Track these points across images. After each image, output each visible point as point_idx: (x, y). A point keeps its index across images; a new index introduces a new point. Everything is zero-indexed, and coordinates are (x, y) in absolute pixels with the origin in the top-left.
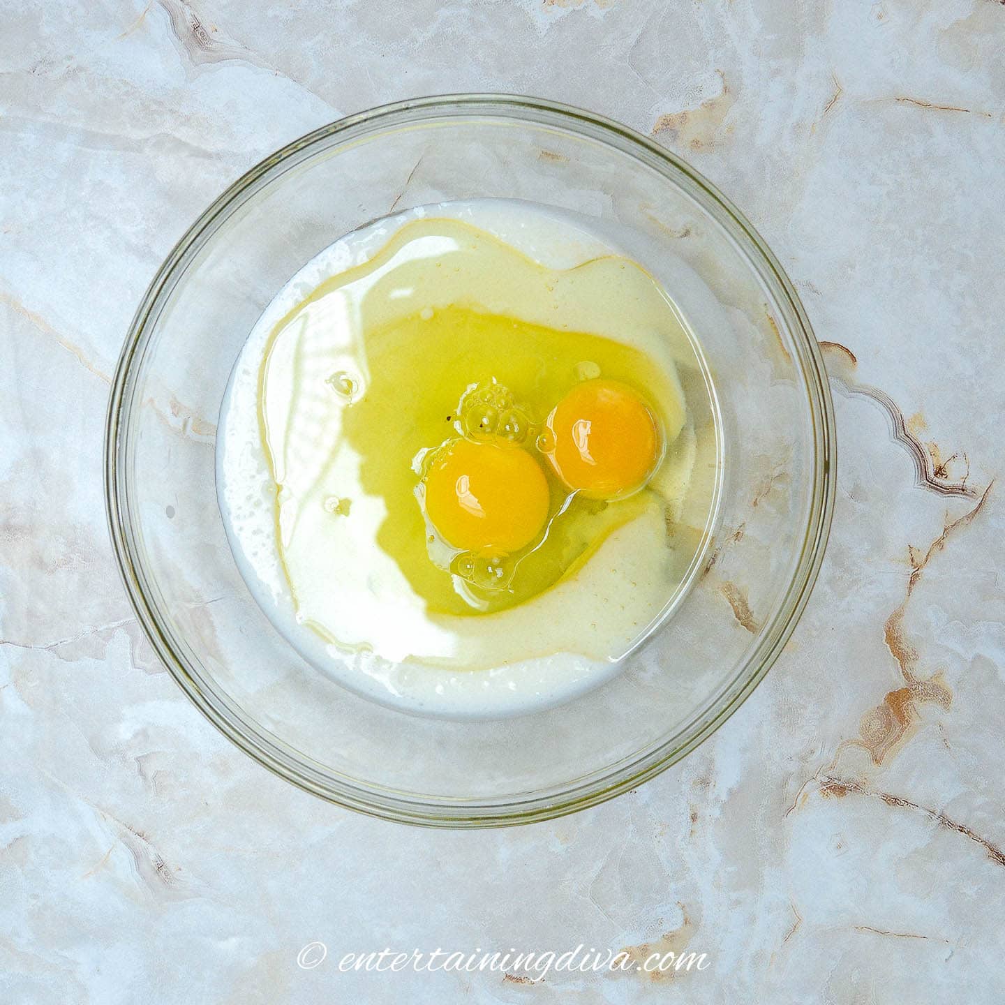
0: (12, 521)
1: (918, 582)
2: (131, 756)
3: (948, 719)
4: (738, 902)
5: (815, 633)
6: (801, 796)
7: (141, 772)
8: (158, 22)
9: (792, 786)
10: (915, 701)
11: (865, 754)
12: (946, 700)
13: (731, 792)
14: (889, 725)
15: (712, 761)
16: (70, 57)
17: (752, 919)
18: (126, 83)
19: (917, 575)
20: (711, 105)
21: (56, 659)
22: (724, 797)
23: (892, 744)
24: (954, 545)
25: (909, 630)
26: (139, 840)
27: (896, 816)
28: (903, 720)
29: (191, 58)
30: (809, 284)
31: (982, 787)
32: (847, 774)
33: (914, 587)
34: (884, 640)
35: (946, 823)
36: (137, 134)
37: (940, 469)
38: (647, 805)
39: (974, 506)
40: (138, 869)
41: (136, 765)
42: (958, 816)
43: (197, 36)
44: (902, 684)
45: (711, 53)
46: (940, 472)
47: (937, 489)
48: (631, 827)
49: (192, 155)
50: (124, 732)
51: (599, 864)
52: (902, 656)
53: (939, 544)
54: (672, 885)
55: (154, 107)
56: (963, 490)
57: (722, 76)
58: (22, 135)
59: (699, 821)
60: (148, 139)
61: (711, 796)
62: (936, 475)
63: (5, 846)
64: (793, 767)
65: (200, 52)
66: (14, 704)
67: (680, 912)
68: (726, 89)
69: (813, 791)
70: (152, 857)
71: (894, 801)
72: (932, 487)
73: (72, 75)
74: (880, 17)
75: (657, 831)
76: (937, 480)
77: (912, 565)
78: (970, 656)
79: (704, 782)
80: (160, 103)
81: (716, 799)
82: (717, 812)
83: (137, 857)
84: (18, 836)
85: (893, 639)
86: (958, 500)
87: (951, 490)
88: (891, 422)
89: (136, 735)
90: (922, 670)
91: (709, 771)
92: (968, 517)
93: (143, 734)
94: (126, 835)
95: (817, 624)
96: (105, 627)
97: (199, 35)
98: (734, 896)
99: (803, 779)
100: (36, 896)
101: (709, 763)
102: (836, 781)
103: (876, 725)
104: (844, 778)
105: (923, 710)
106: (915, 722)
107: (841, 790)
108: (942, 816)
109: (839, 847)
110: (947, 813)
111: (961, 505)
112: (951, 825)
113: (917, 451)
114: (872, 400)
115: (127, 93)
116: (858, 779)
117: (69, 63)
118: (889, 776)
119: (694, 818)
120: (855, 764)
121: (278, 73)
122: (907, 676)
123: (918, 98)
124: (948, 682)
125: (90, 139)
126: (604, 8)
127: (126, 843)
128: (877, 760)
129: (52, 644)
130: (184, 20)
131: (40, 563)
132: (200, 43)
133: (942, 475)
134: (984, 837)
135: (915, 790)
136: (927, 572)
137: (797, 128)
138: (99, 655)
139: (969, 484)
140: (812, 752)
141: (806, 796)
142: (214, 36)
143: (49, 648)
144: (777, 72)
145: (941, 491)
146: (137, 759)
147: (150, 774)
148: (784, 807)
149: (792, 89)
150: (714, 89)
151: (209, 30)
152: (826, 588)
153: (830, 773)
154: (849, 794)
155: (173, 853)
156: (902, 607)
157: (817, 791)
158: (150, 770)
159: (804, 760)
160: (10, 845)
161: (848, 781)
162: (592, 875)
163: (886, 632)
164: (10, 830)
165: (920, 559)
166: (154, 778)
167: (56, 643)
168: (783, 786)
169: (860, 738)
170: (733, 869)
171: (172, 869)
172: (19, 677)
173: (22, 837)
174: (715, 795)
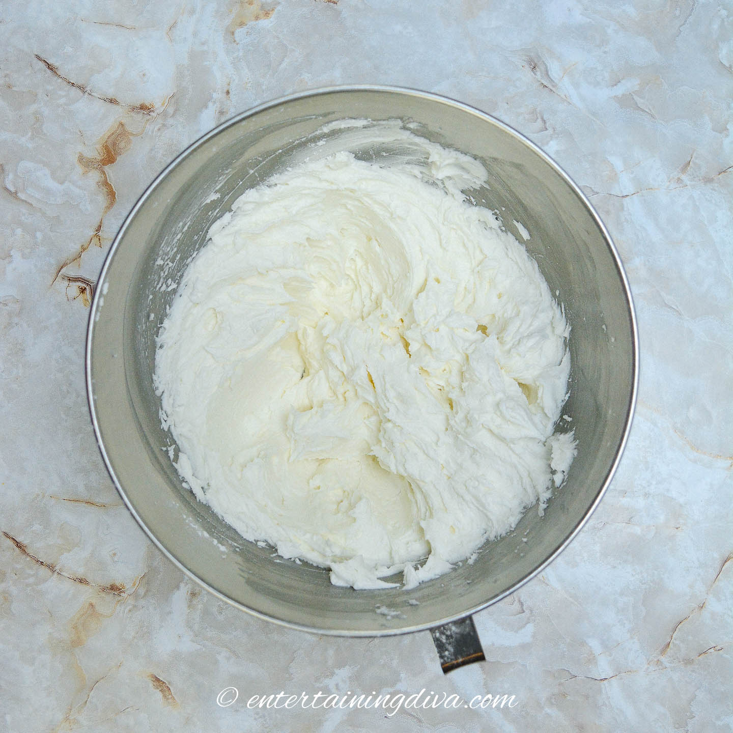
1: (96, 226)
2: (550, 131)
3: (80, 148)
4: (203, 44)
6: (166, 104)
7: (544, 122)
9: (171, 110)
10: (99, 158)
11: (129, 128)
12: (81, 159)
13: (206, 106)
14: (114, 144)
17: (195, 34)
19: (97, 231)
21: (593, 187)
22: (210, 104)
23: (113, 134)
24: (75, 247)
25: (102, 200)
26: (545, 84)
27: (111, 93)
28: (106, 147)
31: (61, 109)
32: (139, 117)
33: (99, 223)
34: (117, 193)
35: (82, 88)
37: (82, 292)
39: (63, 271)
40: (546, 67)
41: (547, 125)
42: (74, 92)
44: (107, 168)
46: (83, 290)
47: (85, 280)
48: (264, 87)
50: (554, 145)
51: (283, 66)
52: (106, 184)
53: (84, 249)
54: (241, 54)
56: (69, 280)
59: (225, 90)
61: (218, 105)
62: (85, 288)
63: (623, 81)
64: (170, 121)
66: (617, 163)
67: (236, 39)
69: (158, 106)
70: (538, 73)
71: (112, 101)
72: (88, 281)
74: (115, 554)
75: (249, 85)
76: (84, 285)
77: (100, 237)
78: (67, 184)
79: (222, 113)
81: (215, 102)
82: (215, 95)
83: (547, 74)
84: (615, 87)
85: (112, 194)
86: (72, 274)
87: (76, 279)
89: (548, 143)
90: (94, 176)
91: (219, 119)
92: (67, 264)
93: (544, 144)
94: (553, 86)
98: (205, 48)
99: (165, 114)
100: (605, 52)
102: (146, 113)
103: (122, 145)
104: (141, 115)
105: (94, 152)
106: (99, 147)
107: (143, 107)
108: (84, 92)
109: (144, 75)
110: (81, 94)
111: (71, 271)
112: (79, 87)
116: (133, 114)
118: (115, 115)
119: (228, 93)
120: (134, 122)
122: (104, 173)
123: (92, 507)
124: (79, 169)
127: (554, 82)
128: (122, 125)
129: (596, 195)
133: (81, 289)
134: (60, 80)
135: (99, 107)
136: (92, 233)
139: (66, 283)
140: (159, 129)
141: (163, 104)
143: (597, 193)
145: (82, 279)
146: (547, 129)
147: (539, 120)
148: (175, 99)
153: (149, 117)
154: (138, 105)
155: (527, 76)
156: (106, 212)
157: (156, 107)
158: (539, 123)
159: (164, 125)
160: (619, 82)
161: (138, 113)
162: (287, 60)
163: (115, 198)
164: (620, 90)
165: (95, 240)
166: (537, 118)
167: (593, 196)
168: (176, 111)
169: (131, 137)
170: (205, 63)
171: (527, 66)
172: (614, 177)
173: (613, 86)
174: (215, 105)
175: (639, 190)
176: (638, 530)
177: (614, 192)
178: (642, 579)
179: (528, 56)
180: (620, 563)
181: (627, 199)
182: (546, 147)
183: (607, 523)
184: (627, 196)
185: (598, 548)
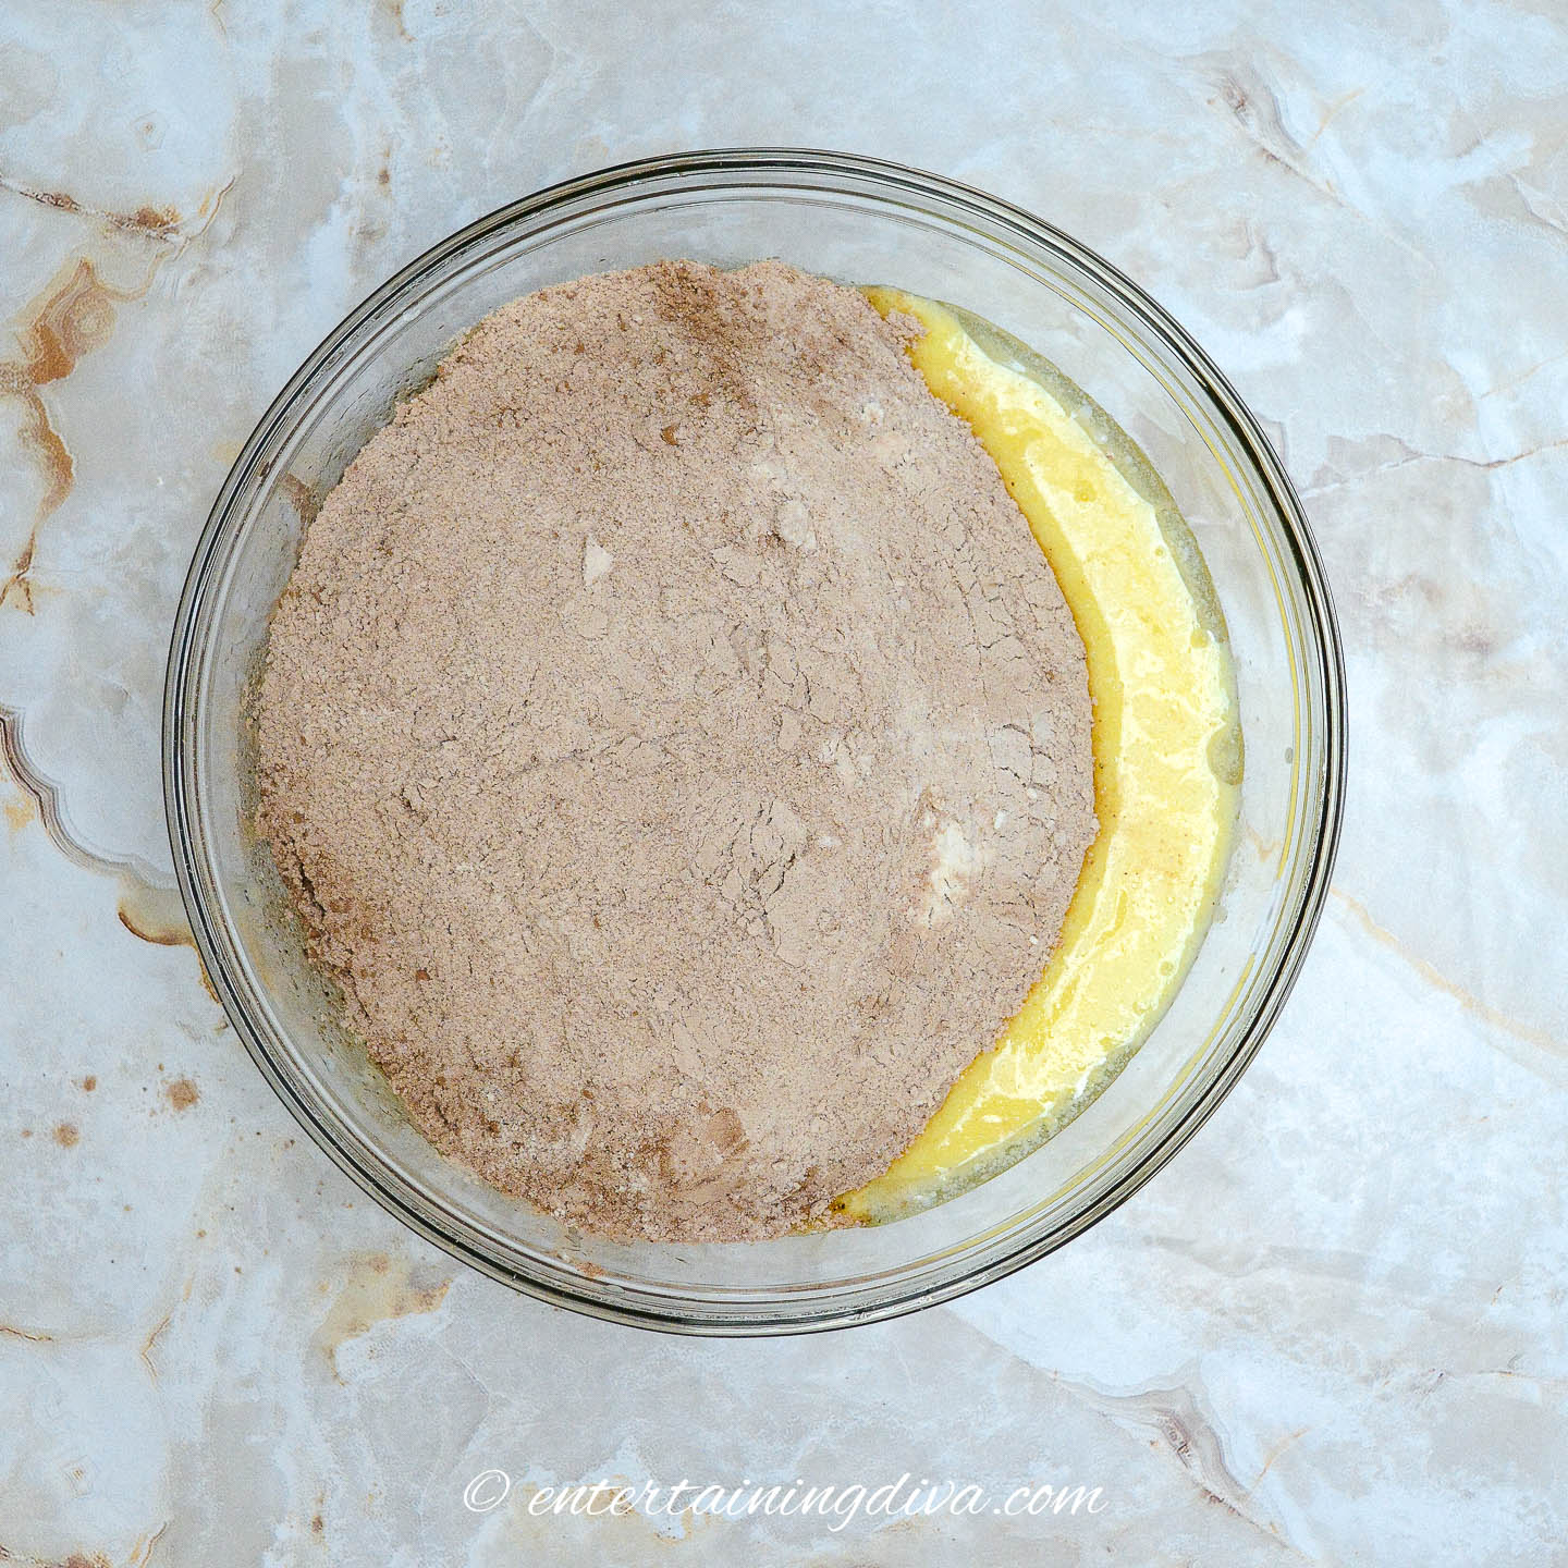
0: (1474, 657)
1: (17, 553)
2: (1287, 282)
4: (314, 39)
5: (187, 474)
6: (211, 211)
7: (1270, 256)
8: (1244, 1455)
9: (225, 228)
10: (24, 362)
11: (106, 278)
13: (324, 217)
14: (67, 323)
15: (356, 268)
16: (1384, 1398)
17: (291, 13)
18: (1296, 1357)
19: (19, 567)
20: (354, 1328)
21: (1405, 438)
22: (336, 210)
23: (62, 294)
25: (33, 479)
26: (1273, 150)
27: (55, 178)
28: (44, 332)
29: (1192, 1397)
30: (196, 1039)
32: (134, 246)
33: (24, 547)
34: (75, 462)
36: (1280, 1276)
38: (461, 198)
40: (1275, 101)
41: (1278, 266)
43: (1183, 1432)
44: (45, 391)
45: (353, 1414)
48: (486, 163)
49: (1190, 1243)
50: (1297, 320)
51: (538, 102)
52: (45, 435)
54: (420, 67)
55: (1249, 1319)
57: (336, 1376)
58: (1462, 1273)
59: (377, 171)
60: (1260, 1268)
61: (357, 212)
63: (1487, 142)
64: (224, 258)
65: (1178, 1408)
66: (1474, 370)
67: (407, 25)
68: (331, 1355)
69: (190, 216)
70: (1253, 121)
71: (60, 202)
73: (1382, 1370)
74: (79, 1473)
75: (445, 155)
77: (28, 583)
79: (368, 234)
80: (1240, 1325)
81: (348, 206)
82: (349, 185)
83: (1276, 121)
84: (1466, 158)
85: (60, 465)
88: (63, 817)
89: (1279, 315)
90: (12, 414)
91: (360, 253)
93: (1268, 318)
94: (1294, 157)
95: (183, 489)
96: (1327, 490)
97: (1178, 1433)
98: (320, 51)
99: (208, 239)
100: (1438, 61)
101: (359, 263)
102: (154, 234)
103: (88, 325)
104: (141, 240)
105: (9, 347)
106: (24, 330)
107: (146, 219)
109: (149, 128)
113: (19, 768)
114: (90, 849)
115: (1294, 1340)
116: (117, 238)
117: (1388, 1389)
118: (69, 242)
119: (385, 177)
120: (125, 262)
121: (1052, 1376)
122: (36, 402)
123: (16, 1341)
125: (1351, 1267)
126: (528, 1484)
127: (1295, 143)
128: (86, 267)
129: (1413, 462)
130: (1204, 1460)
131: (1431, 592)
132: (1179, 1424)
135: (22, 219)
136: (6, 572)
137: (214, 1293)
138: (1336, 443)
140: (192, 282)
141: (203, 210)
142: (1156, 1434)
143: (1416, 455)
144: (247, 1383)
146: (1276, 277)
147: (1256, 253)
148: (239, 194)
149: (223, 1354)
150: (351, 1353)
151: (1163, 1444)
152: (167, 545)
153: (164, 247)
154: (133, 213)
155: (1220, 129)
156: (44, 515)
157: (185, 219)
158: (1256, 260)
159: (206, 270)
160: (1478, 142)
161: (133, 235)
162: (549, 86)
163: (70, 475)
164: (1478, 168)
165: (15, 594)
166: (1250, 248)
167: (1405, 464)
168: (240, 227)
169: (114, 303)
170: (322, 94)
171: (1221, 102)
172: (1464, 411)
173: (1459, 156)
174: (350, 213)
175: (1533, 448)
176: (1529, 1390)
177: (1470, 449)
178: (1545, 1526)
179: (1225, 72)
180: (1484, 1484)
181: (1500, 470)
182: (1277, 328)
183: (1449, 1373)
184: (1500, 462)
185: (1423, 1442)
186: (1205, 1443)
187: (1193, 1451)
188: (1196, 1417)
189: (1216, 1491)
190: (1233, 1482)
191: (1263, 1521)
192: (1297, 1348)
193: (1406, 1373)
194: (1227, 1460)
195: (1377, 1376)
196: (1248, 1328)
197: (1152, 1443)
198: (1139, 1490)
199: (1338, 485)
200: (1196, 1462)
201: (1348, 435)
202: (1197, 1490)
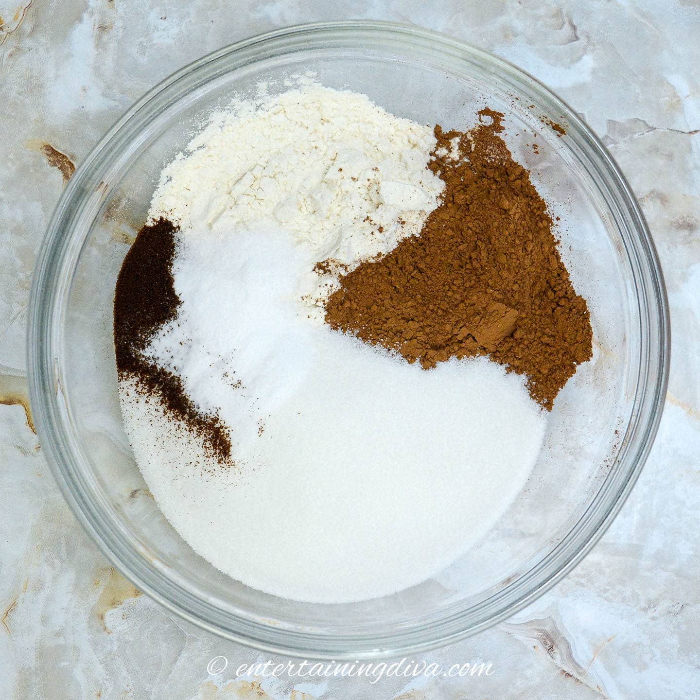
0: (686, 232)
2: (583, 41)
5: (11, 156)
6: (20, 18)
7: (574, 28)
8: (582, 651)
9: (28, 27)
13: (80, 19)
15: (97, 46)
16: (653, 618)
18: (607, 599)
20: (114, 603)
21: (646, 120)
22: (86, 16)
29: (554, 622)
30: (25, 453)
38: (151, 8)
41: (578, 33)
43: (550, 641)
45: (115, 648)
50: (588, 61)
55: (583, 581)
57: (105, 629)
58: (691, 552)
61: (97, 17)
64: (28, 42)
65: (547, 628)
66: (679, 83)
68: (102, 617)
69: (9, 21)
73: (651, 604)
79: (103, 28)
81: (92, 14)
82: (92, 3)
89: (580, 58)
91: (99, 38)
93: (574, 60)
95: (9, 164)
97: (548, 642)
99: (19, 33)
101: (99, 44)
115: (605, 591)
117: (654, 614)
126: (209, 682)
129: (651, 132)
130: (561, 654)
131: (663, 199)
132: (548, 636)
137: (39, 586)
138: (611, 123)
140: (11, 55)
141: (16, 18)
142: (536, 642)
143: (653, 129)
144: (58, 635)
146: (577, 38)
147: (567, 26)
149: (45, 620)
150: (112, 618)
151: (540, 647)
157: (6, 23)
158: (567, 30)
159: (18, 49)
166: (564, 23)
167: (647, 134)
168: (35, 27)
172: (676, 105)
174: (93, 18)
177: (680, 125)
181: (696, 135)
182: (578, 65)
183: (687, 605)
184: (696, 131)
185: (675, 641)
186: (562, 646)
187: (556, 651)
188: (556, 632)
189: (568, 671)
190: (577, 666)
191: (593, 686)
192: (608, 594)
193: (664, 605)
194: (574, 655)
195: (649, 607)
196: (582, 585)
197: (534, 647)
198: (528, 672)
199: (613, 145)
200: (558, 656)
201: (617, 120)
202: (558, 671)
